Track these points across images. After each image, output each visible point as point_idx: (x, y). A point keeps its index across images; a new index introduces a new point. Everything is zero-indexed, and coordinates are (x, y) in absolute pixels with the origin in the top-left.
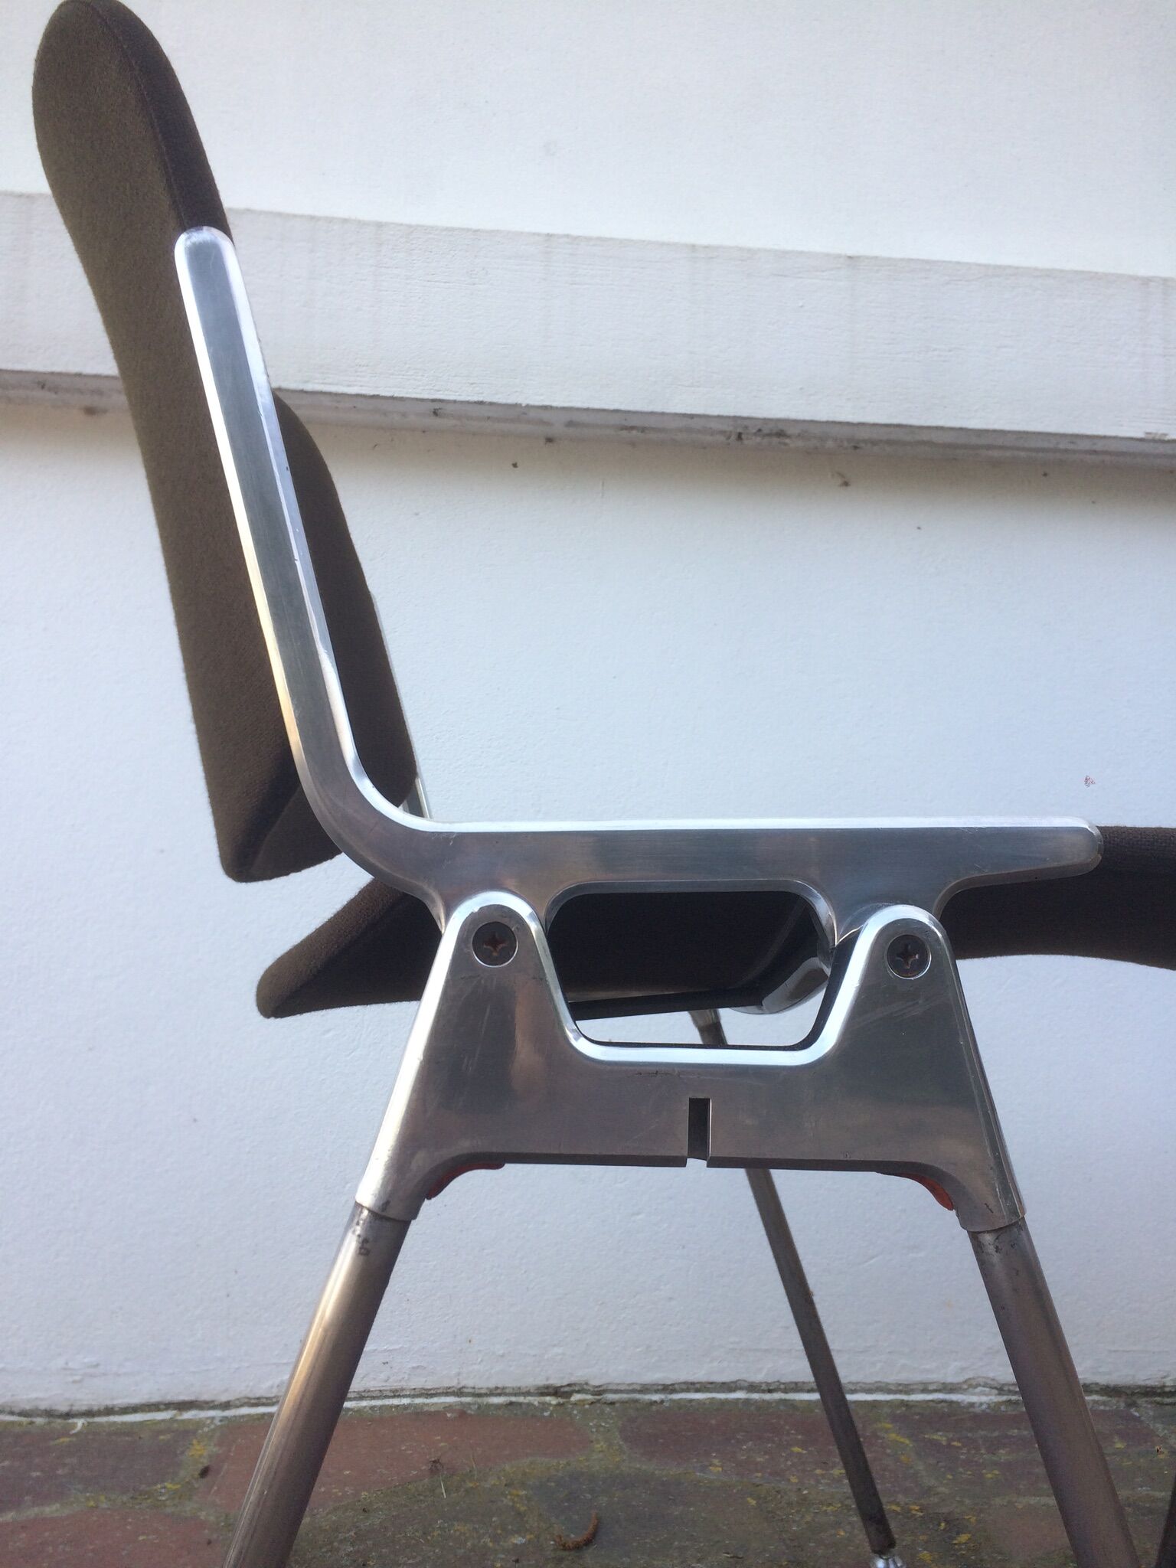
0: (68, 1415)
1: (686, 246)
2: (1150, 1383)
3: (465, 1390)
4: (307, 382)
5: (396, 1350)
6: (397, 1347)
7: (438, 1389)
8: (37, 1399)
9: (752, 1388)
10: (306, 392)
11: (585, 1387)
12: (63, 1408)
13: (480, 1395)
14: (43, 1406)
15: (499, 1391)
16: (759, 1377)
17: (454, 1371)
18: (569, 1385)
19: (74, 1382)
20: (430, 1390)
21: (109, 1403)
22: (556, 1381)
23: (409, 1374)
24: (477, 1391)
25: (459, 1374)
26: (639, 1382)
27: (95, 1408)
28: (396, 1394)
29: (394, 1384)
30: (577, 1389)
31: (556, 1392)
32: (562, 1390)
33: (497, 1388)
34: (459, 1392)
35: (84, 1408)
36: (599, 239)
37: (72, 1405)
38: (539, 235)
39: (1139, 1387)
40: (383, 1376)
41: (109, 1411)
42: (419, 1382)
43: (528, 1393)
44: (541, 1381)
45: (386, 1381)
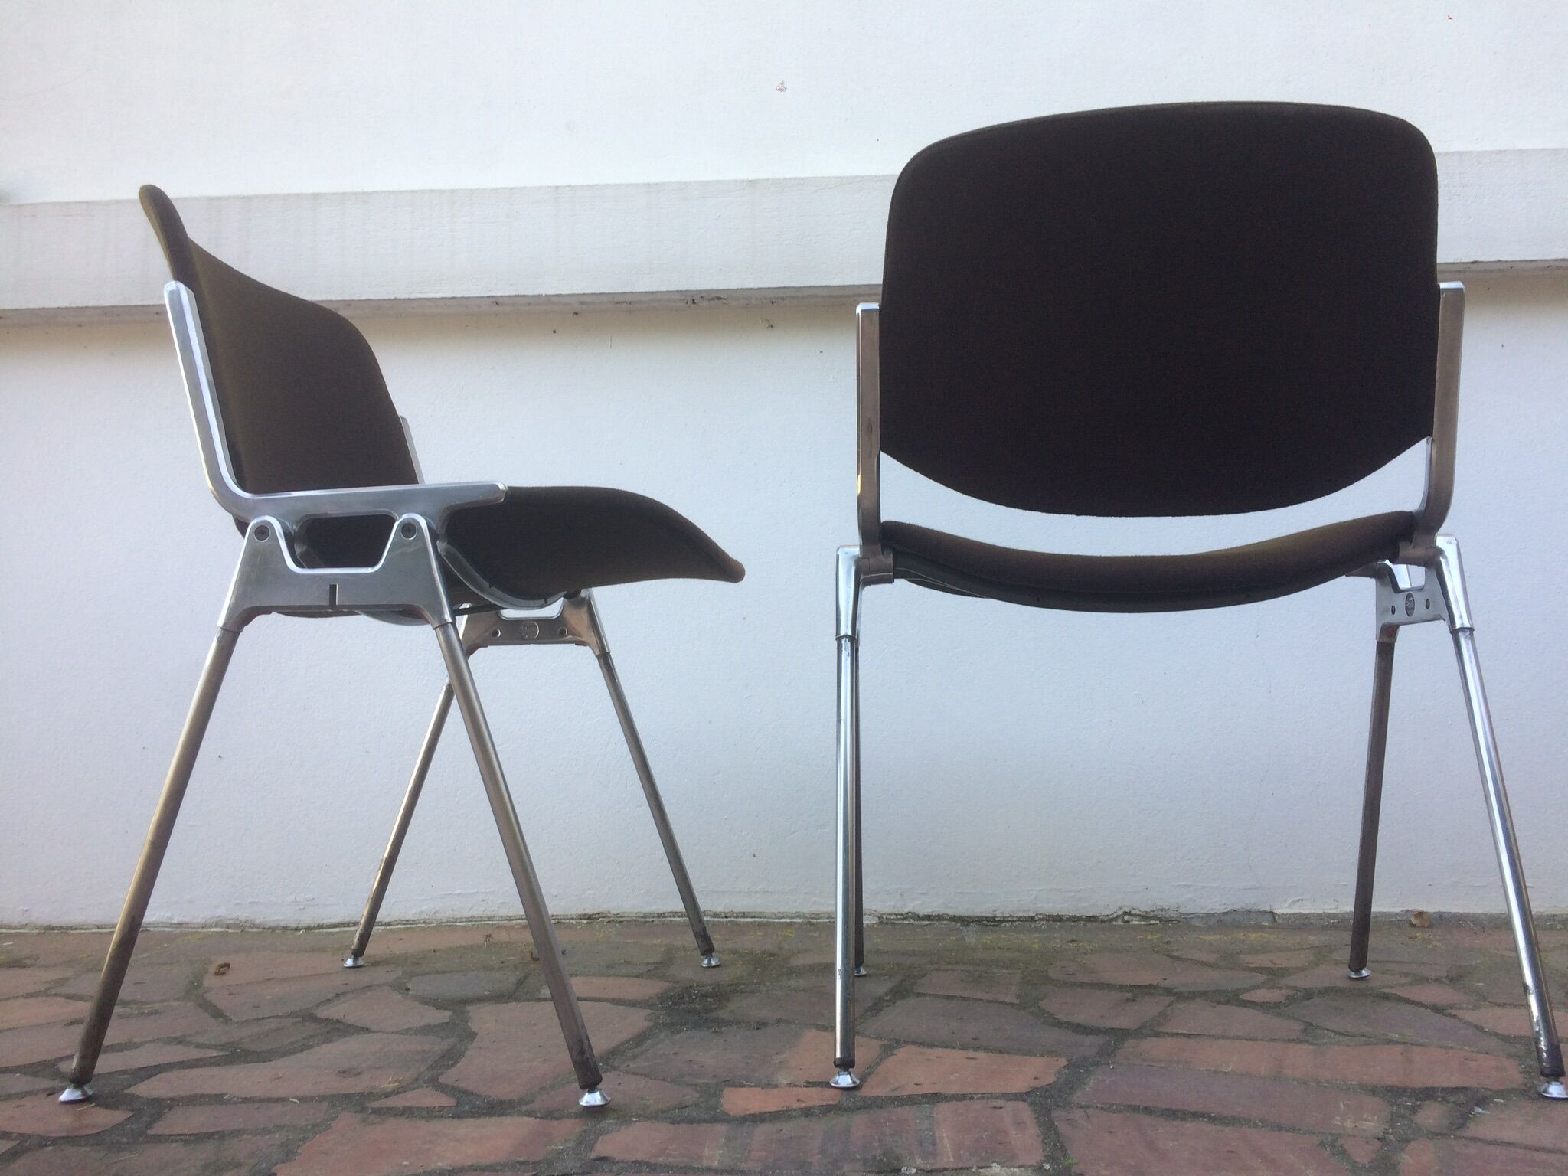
0: (297, 929)
1: (644, 184)
2: (984, 914)
4: (411, 293)
6: (492, 890)
8: (278, 920)
10: (412, 299)
11: (608, 915)
12: (294, 926)
14: (282, 924)
18: (598, 914)
19: (300, 909)
21: (321, 922)
22: (589, 911)
23: (498, 907)
26: (642, 911)
27: (312, 926)
28: (490, 919)
30: (601, 915)
31: (590, 917)
32: (592, 916)
35: (306, 925)
36: (589, 186)
37: (298, 924)
38: (550, 187)
39: (976, 917)
40: (482, 908)
41: (320, 927)
43: (572, 919)
44: (581, 911)
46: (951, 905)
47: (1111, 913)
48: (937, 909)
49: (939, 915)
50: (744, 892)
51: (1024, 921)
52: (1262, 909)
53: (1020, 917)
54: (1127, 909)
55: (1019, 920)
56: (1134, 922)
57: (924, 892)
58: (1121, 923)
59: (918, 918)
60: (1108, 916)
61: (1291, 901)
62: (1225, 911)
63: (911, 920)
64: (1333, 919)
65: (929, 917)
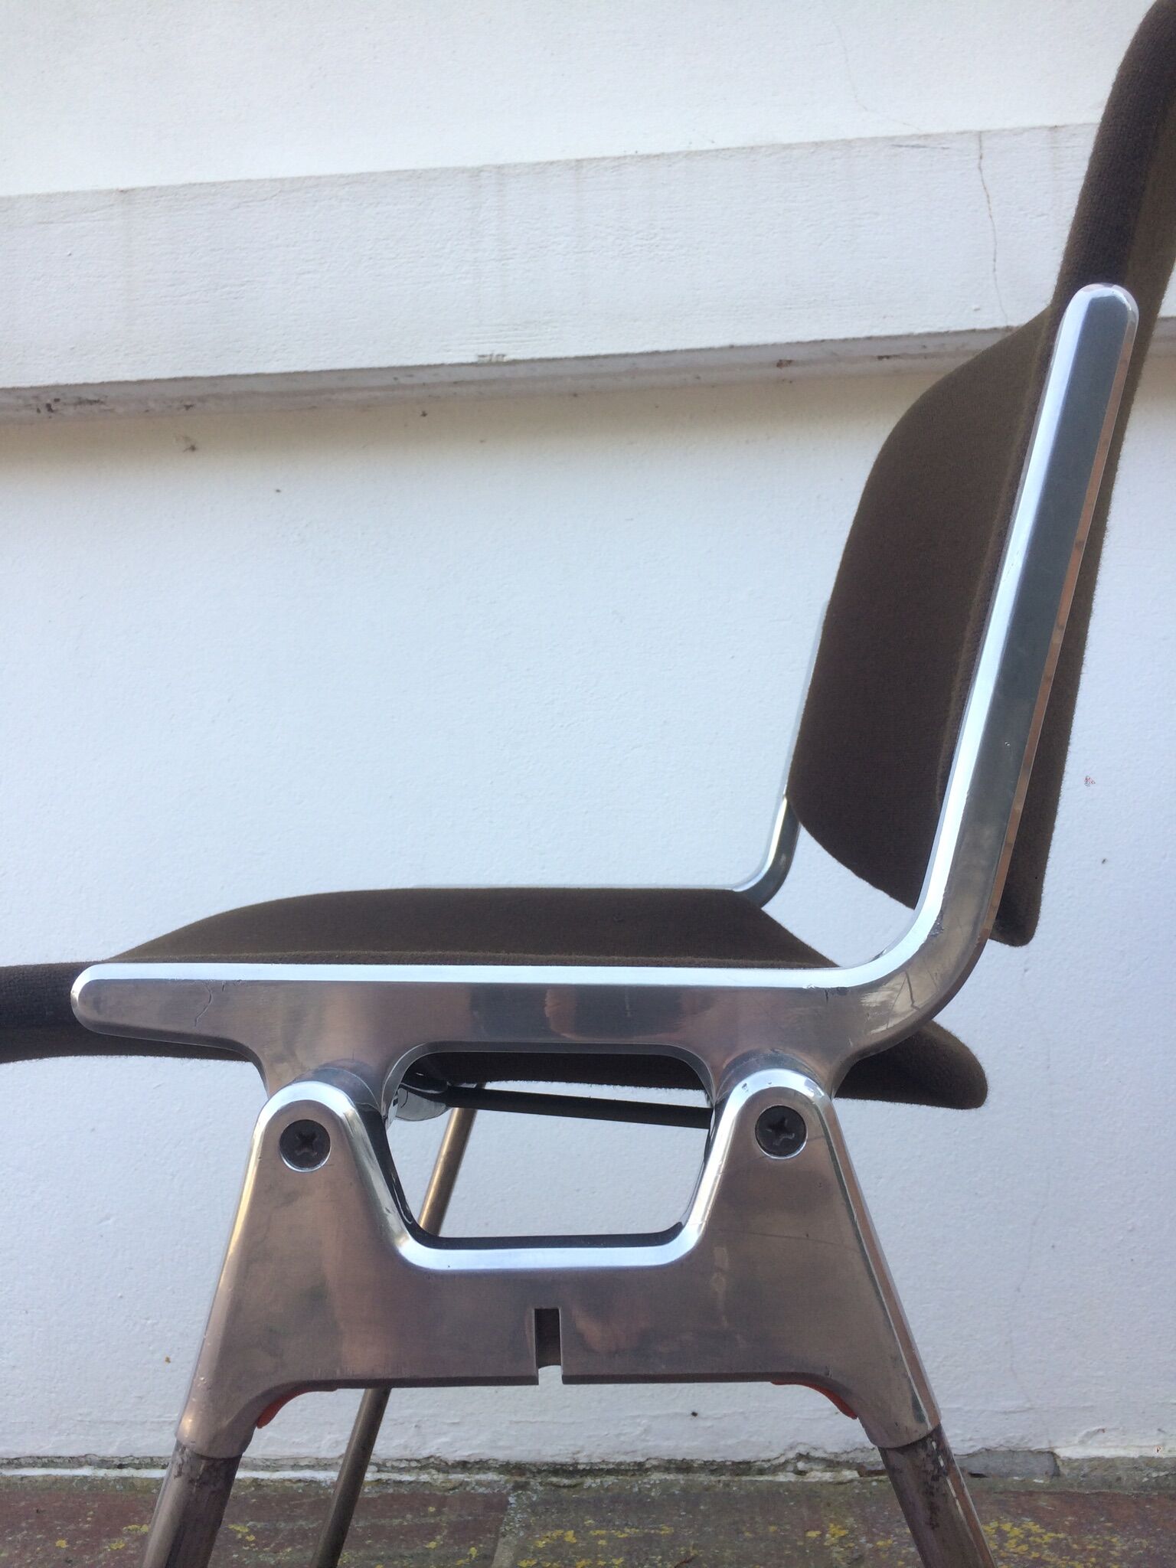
9: (104, 1463)
16: (110, 1451)
39: (547, 1464)
46: (501, 1443)
47: (775, 1455)
48: (477, 1451)
49: (481, 1461)
50: (152, 1422)
51: (625, 1472)
52: (1035, 1447)
53: (620, 1464)
54: (802, 1450)
55: (617, 1470)
56: (813, 1474)
57: (456, 1421)
58: (791, 1477)
59: (444, 1467)
60: (769, 1461)
61: (1084, 1432)
62: (971, 1451)
63: (433, 1472)
64: (1157, 1469)
65: (464, 1466)
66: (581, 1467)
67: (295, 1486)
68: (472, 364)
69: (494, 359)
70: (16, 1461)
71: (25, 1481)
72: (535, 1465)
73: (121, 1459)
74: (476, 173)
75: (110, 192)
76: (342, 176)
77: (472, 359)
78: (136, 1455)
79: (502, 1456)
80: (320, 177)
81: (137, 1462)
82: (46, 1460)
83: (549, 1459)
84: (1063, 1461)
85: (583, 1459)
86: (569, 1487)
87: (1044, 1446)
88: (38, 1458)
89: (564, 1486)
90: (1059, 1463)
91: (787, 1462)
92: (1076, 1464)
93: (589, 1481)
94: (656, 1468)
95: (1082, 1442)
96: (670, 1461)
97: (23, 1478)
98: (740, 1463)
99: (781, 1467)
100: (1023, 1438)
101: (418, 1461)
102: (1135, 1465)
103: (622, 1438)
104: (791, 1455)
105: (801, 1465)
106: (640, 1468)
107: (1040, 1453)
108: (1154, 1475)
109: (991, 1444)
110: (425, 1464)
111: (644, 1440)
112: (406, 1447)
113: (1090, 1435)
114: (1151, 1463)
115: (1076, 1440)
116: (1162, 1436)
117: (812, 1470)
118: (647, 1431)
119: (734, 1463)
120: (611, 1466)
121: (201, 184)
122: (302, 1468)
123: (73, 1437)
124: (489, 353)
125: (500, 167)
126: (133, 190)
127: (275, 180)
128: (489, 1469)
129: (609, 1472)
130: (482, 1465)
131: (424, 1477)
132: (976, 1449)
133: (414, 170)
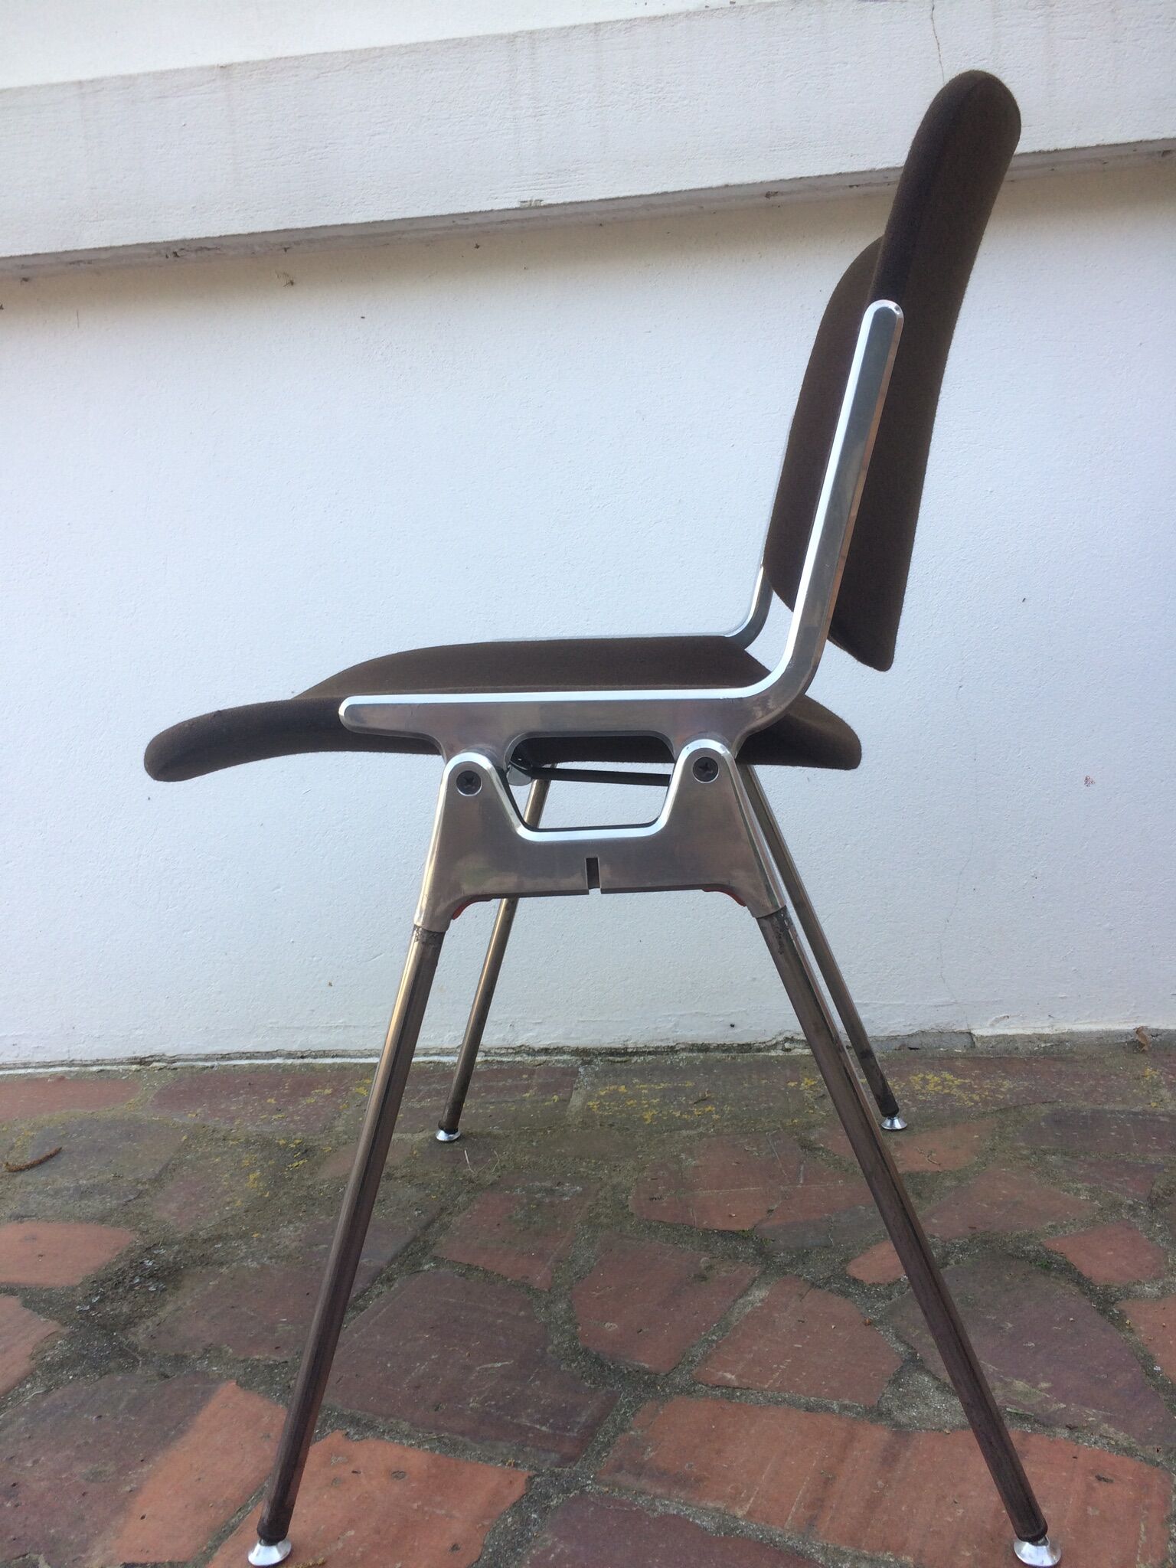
3: (75, 1062)
5: (21, 1035)
6: (21, 1033)
7: (55, 1061)
9: (290, 1055)
13: (86, 1066)
15: (99, 1062)
16: (294, 1047)
17: (65, 1049)
20: (50, 1062)
22: (140, 1054)
23: (33, 1052)
24: (84, 1063)
25: (69, 1051)
28: (26, 1066)
29: (22, 1059)
30: (157, 1058)
32: (147, 1060)
33: (98, 1060)
34: (71, 1064)
39: (605, 1049)
40: (15, 1054)
42: (40, 1057)
44: (130, 1055)
45: (17, 1057)
46: (572, 1035)
47: (769, 1039)
48: (555, 1041)
49: (558, 1047)
50: (323, 1027)
51: (661, 1053)
52: (958, 1029)
53: (658, 1047)
54: (788, 1035)
55: (656, 1052)
56: (796, 1050)
57: (540, 1021)
58: (781, 1053)
59: (533, 1052)
60: (765, 1043)
61: (994, 1018)
62: (910, 1033)
63: (525, 1055)
64: (1045, 1042)
65: (546, 1051)
66: (630, 1050)
67: (428, 1066)
68: (516, 209)
69: (533, 204)
70: (227, 1056)
71: (236, 1068)
72: (596, 1049)
73: (302, 1052)
74: (512, 38)
75: (212, 68)
76: (401, 46)
77: (516, 205)
78: (313, 1050)
79: (573, 1044)
80: (382, 49)
81: (314, 1054)
82: (249, 1055)
83: (606, 1046)
84: (977, 1038)
85: (631, 1045)
86: (621, 1062)
87: (964, 1028)
88: (243, 1053)
89: (618, 1062)
90: (975, 1039)
91: (777, 1043)
92: (987, 1039)
93: (635, 1059)
94: (683, 1050)
95: (992, 1025)
96: (693, 1045)
97: (234, 1066)
98: (743, 1045)
99: (774, 1047)
100: (949, 1023)
101: (513, 1049)
102: (1029, 1039)
103: (658, 1031)
104: (780, 1038)
105: (787, 1045)
106: (672, 1050)
107: (962, 1033)
108: (1043, 1045)
109: (926, 1028)
110: (519, 1051)
111: (673, 1032)
112: (504, 1040)
113: (997, 1021)
114: (1041, 1037)
115: (989, 1023)
116: (1051, 1019)
117: (795, 1048)
118: (676, 1025)
119: (739, 1045)
120: (651, 1049)
121: (286, 58)
122: (431, 1055)
123: (267, 1039)
124: (529, 199)
125: (532, 33)
126: (231, 65)
127: (346, 52)
128: (564, 1053)
129: (650, 1053)
130: (559, 1051)
131: (518, 1059)
132: (915, 1031)
133: (460, 39)
